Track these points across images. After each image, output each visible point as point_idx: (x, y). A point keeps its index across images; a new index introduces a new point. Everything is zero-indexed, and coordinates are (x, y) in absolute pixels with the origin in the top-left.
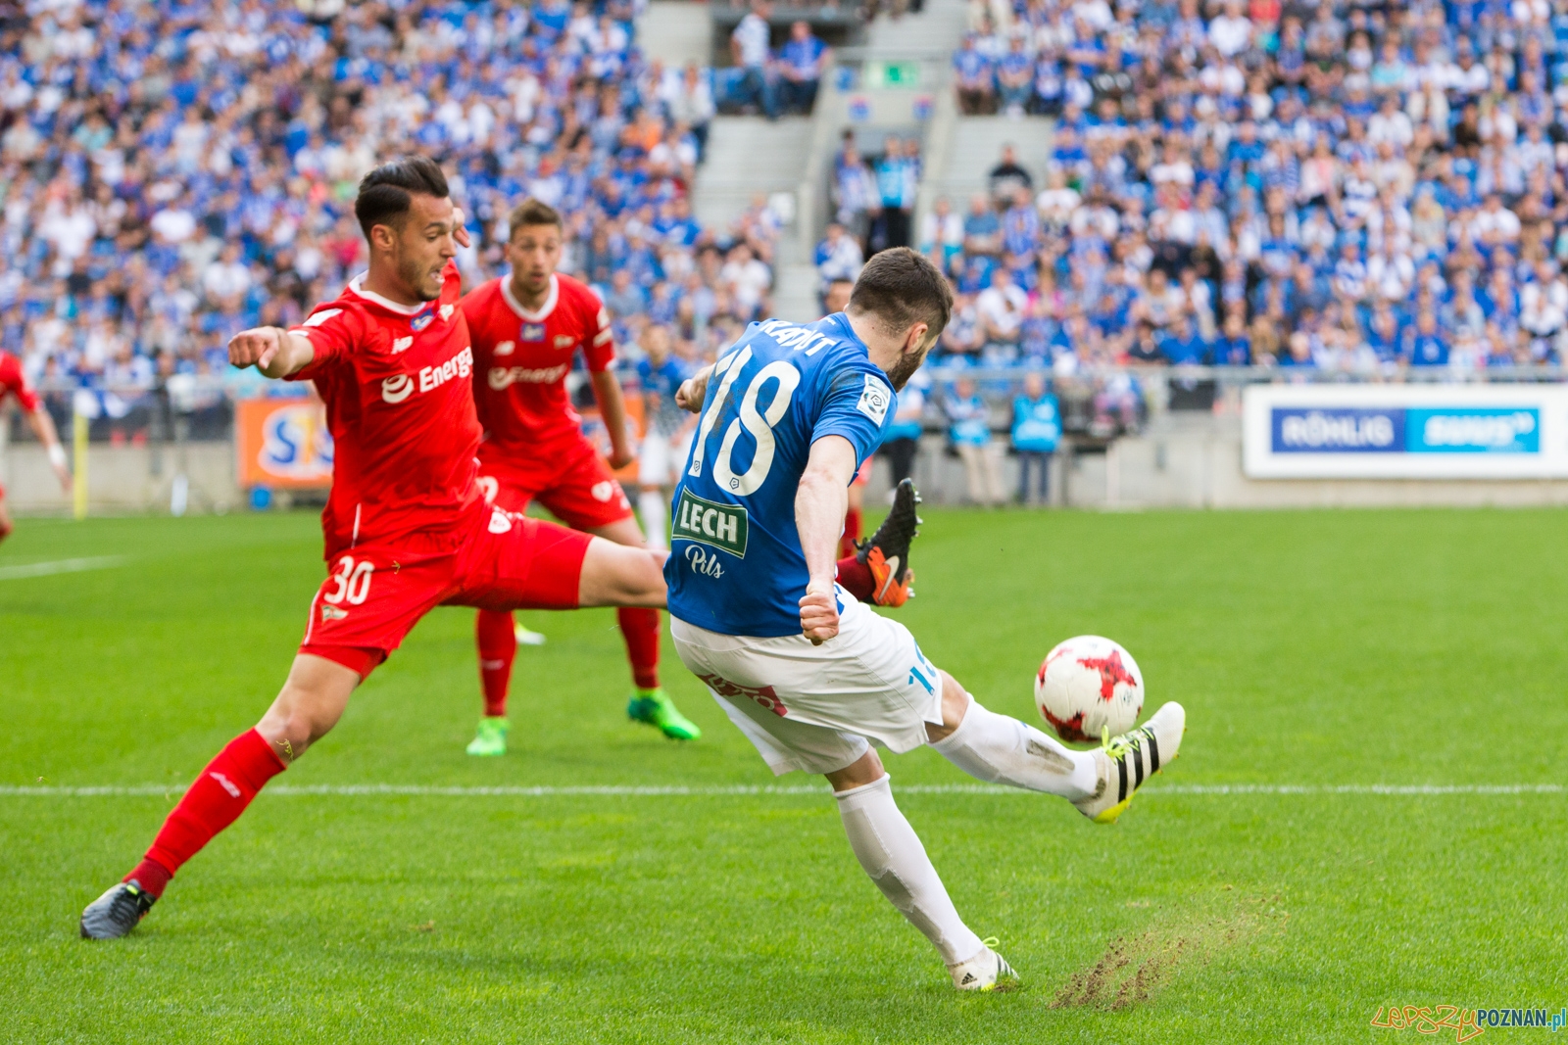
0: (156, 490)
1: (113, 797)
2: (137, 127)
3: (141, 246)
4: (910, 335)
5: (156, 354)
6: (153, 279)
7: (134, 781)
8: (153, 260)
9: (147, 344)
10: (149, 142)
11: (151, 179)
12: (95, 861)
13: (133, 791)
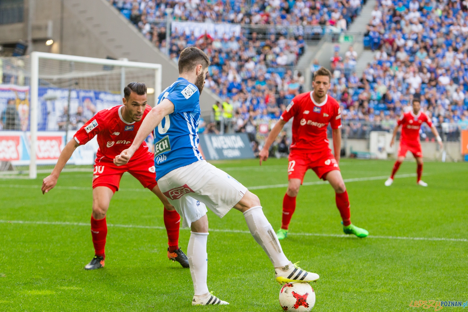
0: (438, 155)
1: (424, 240)
2: (434, 52)
3: (435, 86)
4: (197, 69)
5: (438, 116)
6: (438, 95)
7: (430, 237)
8: (438, 89)
9: (436, 113)
10: (437, 57)
11: (438, 67)
12: (419, 258)
13: (430, 239)
